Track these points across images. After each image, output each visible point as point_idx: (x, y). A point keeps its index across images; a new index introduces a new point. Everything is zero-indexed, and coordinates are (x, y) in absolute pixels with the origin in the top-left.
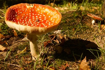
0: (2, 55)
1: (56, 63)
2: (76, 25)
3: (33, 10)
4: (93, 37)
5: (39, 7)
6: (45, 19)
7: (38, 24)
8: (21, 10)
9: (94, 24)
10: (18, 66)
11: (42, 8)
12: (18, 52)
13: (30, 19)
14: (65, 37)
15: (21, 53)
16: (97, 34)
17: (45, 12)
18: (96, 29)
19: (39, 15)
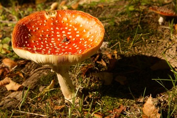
0: (15, 98)
1: (105, 103)
2: (133, 29)
3: (56, 21)
4: (162, 49)
5: (66, 14)
6: (78, 36)
7: (66, 47)
8: (37, 23)
9: (163, 24)
10: (42, 115)
11: (72, 15)
12: (41, 89)
13: (52, 39)
14: (116, 55)
15: (46, 91)
16: (168, 42)
17: (76, 22)
18: (166, 34)
19: (66, 28)
